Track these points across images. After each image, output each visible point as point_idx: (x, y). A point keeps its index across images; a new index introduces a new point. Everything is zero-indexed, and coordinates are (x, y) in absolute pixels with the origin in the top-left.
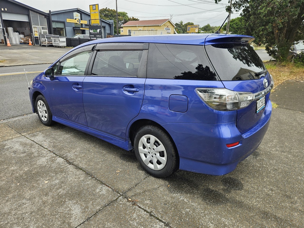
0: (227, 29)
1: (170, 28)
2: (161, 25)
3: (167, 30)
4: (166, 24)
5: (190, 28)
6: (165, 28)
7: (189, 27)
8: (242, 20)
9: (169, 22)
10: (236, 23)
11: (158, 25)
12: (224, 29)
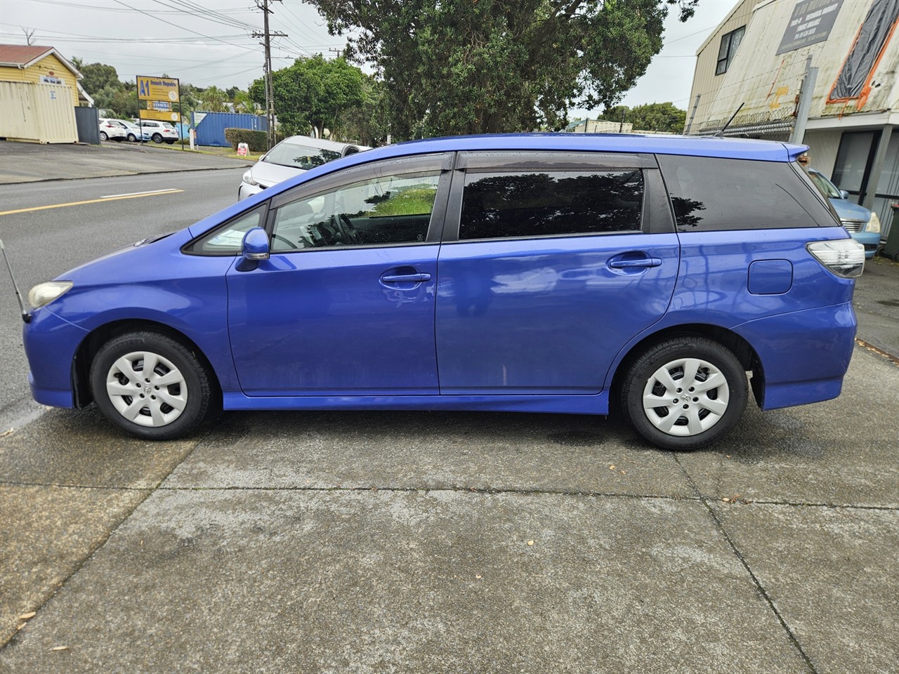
0: (267, 100)
1: (59, 79)
2: (25, 66)
3: (50, 84)
4: (42, 64)
5: (147, 85)
6: (43, 77)
7: (145, 83)
8: (298, 77)
9: (52, 56)
10: (285, 84)
11: (10, 64)
12: (254, 99)
